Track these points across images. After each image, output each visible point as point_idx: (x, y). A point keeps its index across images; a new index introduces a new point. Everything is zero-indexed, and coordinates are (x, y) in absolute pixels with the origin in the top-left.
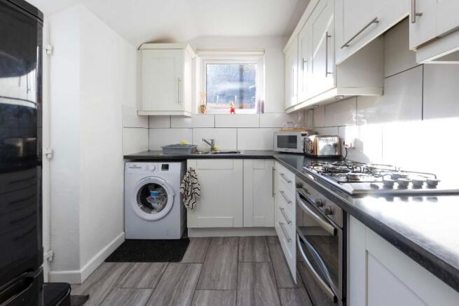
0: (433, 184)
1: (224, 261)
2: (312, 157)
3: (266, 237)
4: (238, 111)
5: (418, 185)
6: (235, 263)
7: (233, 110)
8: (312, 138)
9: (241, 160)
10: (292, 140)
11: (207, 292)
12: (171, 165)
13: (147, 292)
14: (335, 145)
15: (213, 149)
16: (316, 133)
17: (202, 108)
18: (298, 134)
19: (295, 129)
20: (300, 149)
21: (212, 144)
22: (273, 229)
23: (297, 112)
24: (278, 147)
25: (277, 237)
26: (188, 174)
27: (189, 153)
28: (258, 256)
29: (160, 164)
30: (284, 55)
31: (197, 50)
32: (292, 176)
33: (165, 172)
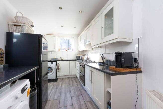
0: (95, 62)
1: (66, 81)
2: (83, 60)
3: (74, 77)
4: (67, 50)
5: (93, 62)
6: (68, 81)
7: (66, 50)
8: (83, 56)
9: (69, 61)
10: (80, 57)
11: (64, 84)
12: (54, 63)
13: (52, 86)
14: (87, 58)
15: (62, 59)
16: (84, 56)
17: (59, 50)
18: (81, 56)
19: (80, 55)
20: (81, 59)
21: (62, 58)
22: (76, 75)
23: (80, 51)
24: (77, 58)
25: (77, 77)
26: (57, 64)
27: (57, 60)
28: (73, 79)
29: (51, 62)
30: (78, 39)
31: (58, 36)
32: (79, 63)
33: (52, 64)
